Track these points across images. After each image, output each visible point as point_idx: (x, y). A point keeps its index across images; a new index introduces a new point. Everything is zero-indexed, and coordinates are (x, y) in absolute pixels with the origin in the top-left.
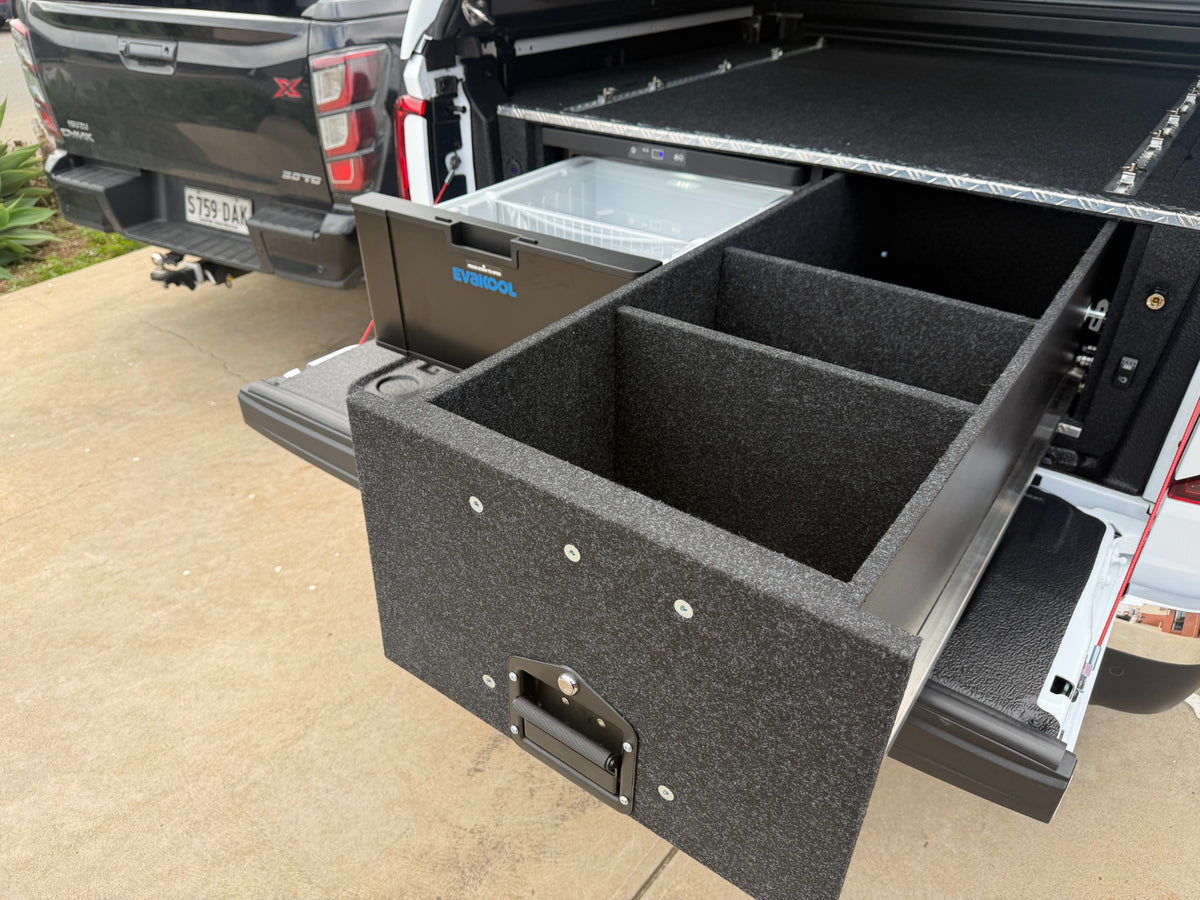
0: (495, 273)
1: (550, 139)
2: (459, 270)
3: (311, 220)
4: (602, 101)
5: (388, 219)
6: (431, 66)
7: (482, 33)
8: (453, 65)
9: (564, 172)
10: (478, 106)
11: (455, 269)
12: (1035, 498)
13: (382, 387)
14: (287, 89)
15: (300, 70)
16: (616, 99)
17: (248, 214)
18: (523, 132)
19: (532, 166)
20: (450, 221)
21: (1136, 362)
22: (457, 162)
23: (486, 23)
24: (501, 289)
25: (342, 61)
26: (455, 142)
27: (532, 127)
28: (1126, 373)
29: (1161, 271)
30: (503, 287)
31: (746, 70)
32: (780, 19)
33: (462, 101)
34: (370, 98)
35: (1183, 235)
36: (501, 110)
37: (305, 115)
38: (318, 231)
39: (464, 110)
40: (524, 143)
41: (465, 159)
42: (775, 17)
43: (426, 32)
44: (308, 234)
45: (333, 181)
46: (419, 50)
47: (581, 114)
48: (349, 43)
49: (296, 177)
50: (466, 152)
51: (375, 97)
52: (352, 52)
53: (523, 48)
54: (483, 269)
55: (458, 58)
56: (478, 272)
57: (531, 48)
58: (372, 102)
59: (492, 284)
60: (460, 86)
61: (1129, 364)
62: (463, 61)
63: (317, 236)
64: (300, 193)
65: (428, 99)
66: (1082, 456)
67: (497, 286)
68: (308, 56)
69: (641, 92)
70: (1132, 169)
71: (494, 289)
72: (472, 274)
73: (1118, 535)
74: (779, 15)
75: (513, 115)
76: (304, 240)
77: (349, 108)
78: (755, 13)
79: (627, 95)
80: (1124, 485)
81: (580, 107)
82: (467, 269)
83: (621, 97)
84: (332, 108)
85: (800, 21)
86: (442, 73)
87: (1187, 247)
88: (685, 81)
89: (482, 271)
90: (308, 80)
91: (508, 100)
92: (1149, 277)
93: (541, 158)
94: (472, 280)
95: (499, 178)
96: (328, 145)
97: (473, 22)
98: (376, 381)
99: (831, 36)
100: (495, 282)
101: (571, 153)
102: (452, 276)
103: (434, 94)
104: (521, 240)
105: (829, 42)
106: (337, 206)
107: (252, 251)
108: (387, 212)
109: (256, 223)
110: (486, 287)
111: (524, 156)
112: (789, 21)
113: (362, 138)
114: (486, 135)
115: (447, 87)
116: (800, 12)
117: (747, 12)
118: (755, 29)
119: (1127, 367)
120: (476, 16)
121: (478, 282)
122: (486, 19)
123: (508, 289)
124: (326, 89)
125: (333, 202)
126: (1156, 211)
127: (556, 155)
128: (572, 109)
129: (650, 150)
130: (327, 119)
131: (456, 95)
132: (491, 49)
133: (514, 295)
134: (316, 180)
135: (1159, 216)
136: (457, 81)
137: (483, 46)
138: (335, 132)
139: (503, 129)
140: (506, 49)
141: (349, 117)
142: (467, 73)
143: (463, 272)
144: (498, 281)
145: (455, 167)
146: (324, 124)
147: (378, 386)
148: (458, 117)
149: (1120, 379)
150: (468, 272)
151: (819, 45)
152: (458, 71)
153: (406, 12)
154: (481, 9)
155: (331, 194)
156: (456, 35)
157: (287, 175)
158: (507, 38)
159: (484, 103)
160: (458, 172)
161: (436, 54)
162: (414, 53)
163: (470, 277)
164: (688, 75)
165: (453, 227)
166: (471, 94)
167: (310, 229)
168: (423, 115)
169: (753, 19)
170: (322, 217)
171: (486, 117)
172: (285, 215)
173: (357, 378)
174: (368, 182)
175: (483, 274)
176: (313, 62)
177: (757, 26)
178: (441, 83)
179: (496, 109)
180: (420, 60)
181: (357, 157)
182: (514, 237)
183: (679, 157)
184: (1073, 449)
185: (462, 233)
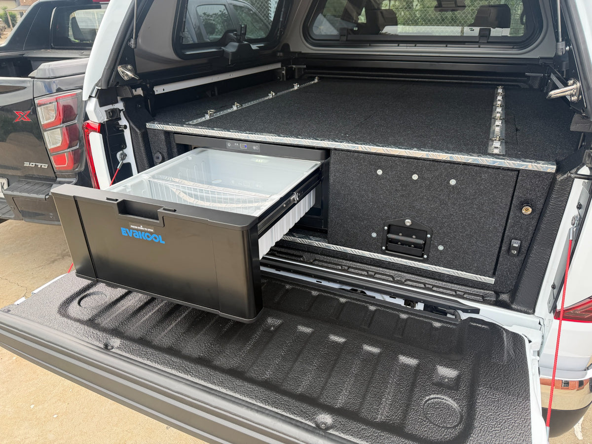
0: (149, 230)
1: (179, 140)
2: (125, 229)
3: (44, 188)
4: (207, 117)
5: (76, 202)
6: (102, 104)
7: (132, 84)
8: (117, 102)
9: (190, 158)
10: (134, 124)
11: (122, 229)
12: (483, 326)
13: (82, 303)
14: (22, 117)
15: (31, 106)
16: (216, 116)
17: (6, 187)
18: (163, 137)
19: (171, 156)
20: (117, 200)
21: (520, 242)
22: (124, 156)
23: (133, 78)
24: (154, 239)
25: (55, 100)
26: (122, 145)
27: (168, 134)
28: (515, 248)
29: (527, 194)
30: (156, 238)
31: (282, 95)
32: (295, 68)
33: (124, 122)
34: (74, 119)
35: (536, 175)
36: (148, 125)
37: (35, 130)
38: (48, 195)
39: (125, 127)
40: (164, 143)
41: (129, 155)
42: (292, 67)
43: (97, 85)
44: (43, 196)
45: (55, 165)
46: (94, 95)
47: (196, 125)
48: (59, 90)
49: (33, 165)
50: (129, 150)
51: (77, 118)
52: (61, 94)
53: (159, 90)
54: (141, 228)
55: (119, 98)
56: (137, 230)
57: (164, 90)
58: (76, 121)
59: (148, 236)
60: (122, 113)
61: (516, 244)
62: (122, 100)
63: (47, 197)
64: (36, 173)
65: (102, 122)
66: (497, 294)
67: (152, 237)
68: (34, 98)
69: (229, 111)
70: (498, 140)
71: (150, 239)
72: (134, 231)
73: (530, 342)
74: (294, 66)
75: (156, 128)
76: (40, 199)
77: (61, 126)
78: (282, 66)
79: (222, 113)
80: (523, 309)
81: (195, 122)
82: (130, 229)
83: (218, 114)
84: (51, 126)
85: (304, 69)
86: (110, 107)
87: (539, 181)
88: (252, 103)
89: (140, 228)
90: (35, 112)
91: (152, 119)
92: (521, 197)
93: (175, 150)
94: (134, 234)
95: (152, 164)
96: (50, 146)
97: (126, 78)
98: (78, 299)
99: (321, 75)
100: (150, 235)
101: (193, 148)
102: (121, 233)
103: (106, 120)
104: (164, 209)
105: (320, 78)
106: (58, 179)
107: (8, 208)
108: (74, 196)
109: (10, 193)
110: (144, 238)
111: (165, 151)
112: (299, 69)
113: (70, 142)
114: (140, 139)
115: (114, 115)
116: (304, 65)
117: (279, 66)
118: (283, 73)
119: (516, 245)
120: (127, 75)
121: (138, 236)
122: (133, 76)
123: (159, 239)
124: (46, 115)
125: (56, 178)
126: (521, 163)
127: (184, 148)
128: (191, 122)
129: (239, 144)
130: (48, 132)
131: (120, 119)
132: (139, 92)
133: (164, 242)
134: (45, 166)
135: (522, 165)
136: (120, 111)
137: (134, 90)
138: (54, 139)
139: (150, 135)
140: (149, 91)
141: (61, 130)
142: (125, 106)
143: (128, 230)
144: (151, 235)
145: (123, 159)
146: (47, 135)
147: (79, 303)
148: (123, 131)
149: (513, 251)
150: (131, 230)
151: (316, 81)
152: (120, 105)
153: (84, 73)
154: (129, 70)
155: (55, 173)
156: (116, 85)
157: (27, 164)
158: (148, 85)
159: (138, 122)
160: (125, 162)
161: (104, 96)
162: (90, 97)
163: (133, 233)
164: (253, 100)
165: (118, 204)
166: (129, 117)
167: (43, 194)
168: (100, 132)
169: (281, 69)
170: (51, 185)
171: (140, 130)
172: (27, 186)
173: (64, 299)
174: (76, 165)
175: (142, 231)
176: (36, 101)
177: (284, 72)
178: (109, 113)
179: (146, 125)
180: (94, 101)
181: (69, 151)
182: (160, 207)
183: (256, 147)
184: (491, 291)
185: (125, 207)
